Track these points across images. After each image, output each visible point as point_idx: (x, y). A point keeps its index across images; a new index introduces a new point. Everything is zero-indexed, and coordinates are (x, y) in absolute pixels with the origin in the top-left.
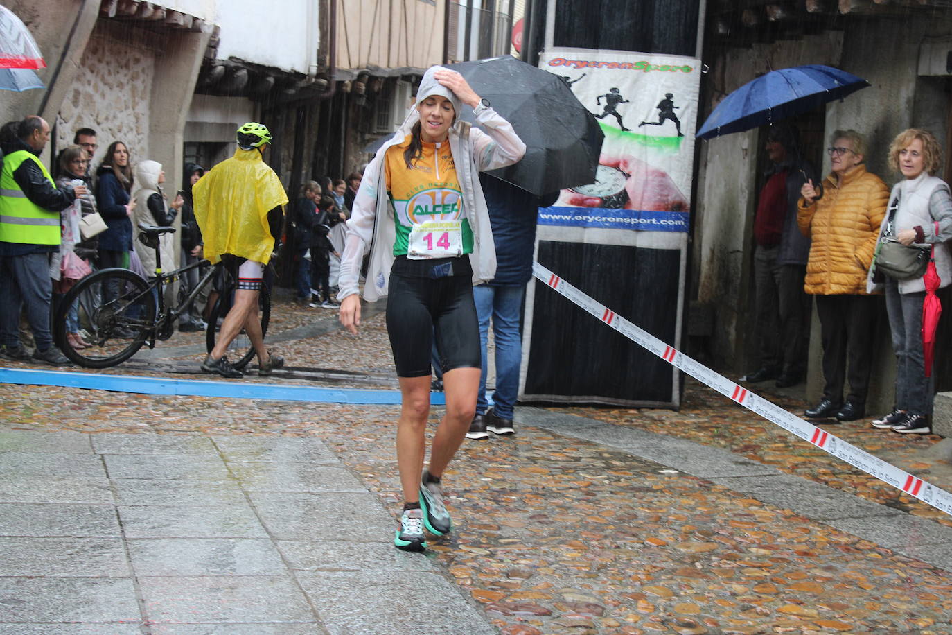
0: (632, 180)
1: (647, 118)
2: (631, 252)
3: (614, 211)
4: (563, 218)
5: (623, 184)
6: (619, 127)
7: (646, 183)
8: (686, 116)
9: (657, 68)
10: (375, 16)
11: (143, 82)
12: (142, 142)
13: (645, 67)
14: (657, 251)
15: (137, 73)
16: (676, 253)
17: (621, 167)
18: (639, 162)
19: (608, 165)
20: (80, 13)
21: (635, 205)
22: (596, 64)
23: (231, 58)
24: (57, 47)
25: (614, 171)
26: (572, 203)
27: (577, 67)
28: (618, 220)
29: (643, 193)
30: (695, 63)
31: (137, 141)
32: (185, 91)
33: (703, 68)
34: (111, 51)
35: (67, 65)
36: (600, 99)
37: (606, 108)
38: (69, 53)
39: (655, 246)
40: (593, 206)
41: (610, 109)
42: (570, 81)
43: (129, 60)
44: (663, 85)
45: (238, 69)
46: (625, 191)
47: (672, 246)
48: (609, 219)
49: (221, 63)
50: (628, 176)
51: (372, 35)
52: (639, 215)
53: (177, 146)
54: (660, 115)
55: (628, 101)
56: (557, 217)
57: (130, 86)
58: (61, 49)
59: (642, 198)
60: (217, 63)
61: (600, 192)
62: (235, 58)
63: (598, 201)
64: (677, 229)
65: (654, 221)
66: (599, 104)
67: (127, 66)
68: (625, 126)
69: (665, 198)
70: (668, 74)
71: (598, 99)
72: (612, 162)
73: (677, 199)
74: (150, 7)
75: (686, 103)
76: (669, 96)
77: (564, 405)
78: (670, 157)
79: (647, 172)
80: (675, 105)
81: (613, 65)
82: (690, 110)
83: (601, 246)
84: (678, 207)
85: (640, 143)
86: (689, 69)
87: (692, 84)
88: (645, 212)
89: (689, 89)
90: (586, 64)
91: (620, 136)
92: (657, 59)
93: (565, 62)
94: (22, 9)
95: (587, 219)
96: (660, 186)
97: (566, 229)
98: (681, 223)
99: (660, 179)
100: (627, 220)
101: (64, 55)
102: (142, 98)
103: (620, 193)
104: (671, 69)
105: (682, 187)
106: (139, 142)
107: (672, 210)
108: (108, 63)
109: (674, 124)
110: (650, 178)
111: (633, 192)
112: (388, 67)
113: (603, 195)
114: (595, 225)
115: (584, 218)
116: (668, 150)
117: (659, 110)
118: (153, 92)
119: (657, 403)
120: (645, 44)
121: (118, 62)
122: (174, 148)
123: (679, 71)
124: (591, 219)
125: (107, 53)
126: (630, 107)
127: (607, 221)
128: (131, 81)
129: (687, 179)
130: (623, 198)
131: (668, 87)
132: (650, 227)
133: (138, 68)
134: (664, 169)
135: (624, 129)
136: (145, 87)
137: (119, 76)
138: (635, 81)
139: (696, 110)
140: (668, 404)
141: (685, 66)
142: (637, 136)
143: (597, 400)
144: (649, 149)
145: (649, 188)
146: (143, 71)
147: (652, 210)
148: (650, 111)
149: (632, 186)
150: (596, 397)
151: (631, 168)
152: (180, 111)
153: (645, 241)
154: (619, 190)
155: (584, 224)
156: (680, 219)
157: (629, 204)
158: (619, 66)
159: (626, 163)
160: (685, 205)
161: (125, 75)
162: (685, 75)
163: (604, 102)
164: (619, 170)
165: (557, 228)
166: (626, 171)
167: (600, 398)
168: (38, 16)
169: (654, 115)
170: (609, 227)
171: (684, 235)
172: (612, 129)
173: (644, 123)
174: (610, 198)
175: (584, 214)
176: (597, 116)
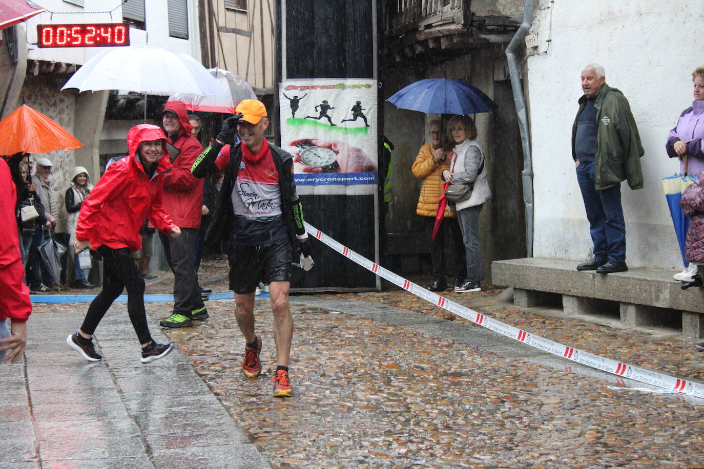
0: (340, 155)
1: (346, 117)
2: (344, 198)
3: (331, 174)
4: (301, 181)
5: (335, 158)
6: (329, 124)
7: (349, 156)
8: (370, 114)
9: (350, 87)
10: (250, 51)
11: (68, 114)
12: (70, 156)
13: (343, 87)
14: (359, 196)
15: (63, 109)
16: (371, 197)
17: (333, 147)
18: (343, 144)
19: (324, 147)
21: (343, 170)
22: (313, 87)
23: (130, 93)
25: (329, 150)
27: (302, 90)
28: (333, 179)
29: (347, 162)
30: (373, 82)
31: (66, 156)
32: (98, 119)
33: (378, 85)
34: (42, 96)
35: (7, 109)
36: (317, 108)
37: (321, 113)
38: (8, 101)
39: (357, 193)
40: (318, 172)
41: (323, 114)
42: (298, 98)
43: (55, 101)
44: (354, 97)
45: (138, 100)
46: (336, 162)
47: (368, 193)
48: (328, 179)
49: (123, 97)
50: (337, 153)
51: (248, 65)
52: (346, 175)
53: (94, 157)
54: (353, 114)
55: (333, 108)
57: (57, 119)
59: (347, 164)
60: (119, 98)
61: (321, 163)
62: (134, 92)
63: (320, 169)
64: (370, 182)
65: (355, 178)
66: (317, 111)
67: (55, 105)
68: (333, 123)
69: (361, 164)
70: (356, 90)
71: (316, 108)
72: (327, 145)
73: (369, 164)
74: (64, 66)
75: (370, 106)
76: (358, 103)
77: (311, 294)
78: (362, 139)
79: (348, 149)
80: (362, 108)
81: (323, 87)
82: (372, 110)
83: (324, 195)
84: (370, 169)
85: (343, 132)
86: (369, 86)
87: (372, 95)
88: (350, 173)
89: (371, 98)
90: (307, 88)
91: (330, 129)
92: (350, 82)
93: (295, 88)
95: (315, 180)
96: (356, 157)
98: (373, 178)
99: (357, 153)
100: (339, 179)
101: (5, 103)
102: (68, 126)
103: (334, 163)
104: (359, 87)
105: (371, 156)
106: (68, 156)
107: (366, 171)
108: (40, 104)
109: (362, 119)
110: (351, 153)
111: (341, 162)
112: (264, 87)
113: (323, 165)
114: (320, 183)
115: (313, 180)
116: (360, 135)
117: (353, 112)
118: (75, 121)
119: (367, 289)
120: (342, 73)
121: (47, 102)
122: (92, 158)
123: (363, 88)
124: (317, 180)
125: (39, 97)
126: (335, 111)
127: (327, 181)
128: (58, 116)
129: (374, 152)
130: (335, 166)
131: (358, 98)
132: (353, 183)
133: (64, 106)
134: (359, 147)
135: (332, 125)
136: (70, 118)
137: (49, 113)
138: (337, 96)
139: (377, 110)
140: (374, 288)
141: (367, 85)
142: (341, 128)
143: (330, 289)
144: (348, 135)
145: (351, 159)
146: (67, 107)
147: (354, 171)
148: (347, 113)
149: (340, 158)
150: (330, 288)
151: (339, 148)
152: (95, 133)
153: (351, 191)
154: (333, 161)
155: (313, 184)
156: (372, 177)
157: (339, 169)
158: (327, 87)
159: (335, 145)
160: (374, 168)
161: (54, 111)
162: (367, 90)
163: (319, 109)
164: (331, 149)
166: (336, 150)
167: (332, 288)
169: (350, 115)
170: (328, 184)
171: (376, 186)
172: (325, 125)
173: (344, 121)
174: (327, 167)
175: (313, 177)
176: (316, 118)
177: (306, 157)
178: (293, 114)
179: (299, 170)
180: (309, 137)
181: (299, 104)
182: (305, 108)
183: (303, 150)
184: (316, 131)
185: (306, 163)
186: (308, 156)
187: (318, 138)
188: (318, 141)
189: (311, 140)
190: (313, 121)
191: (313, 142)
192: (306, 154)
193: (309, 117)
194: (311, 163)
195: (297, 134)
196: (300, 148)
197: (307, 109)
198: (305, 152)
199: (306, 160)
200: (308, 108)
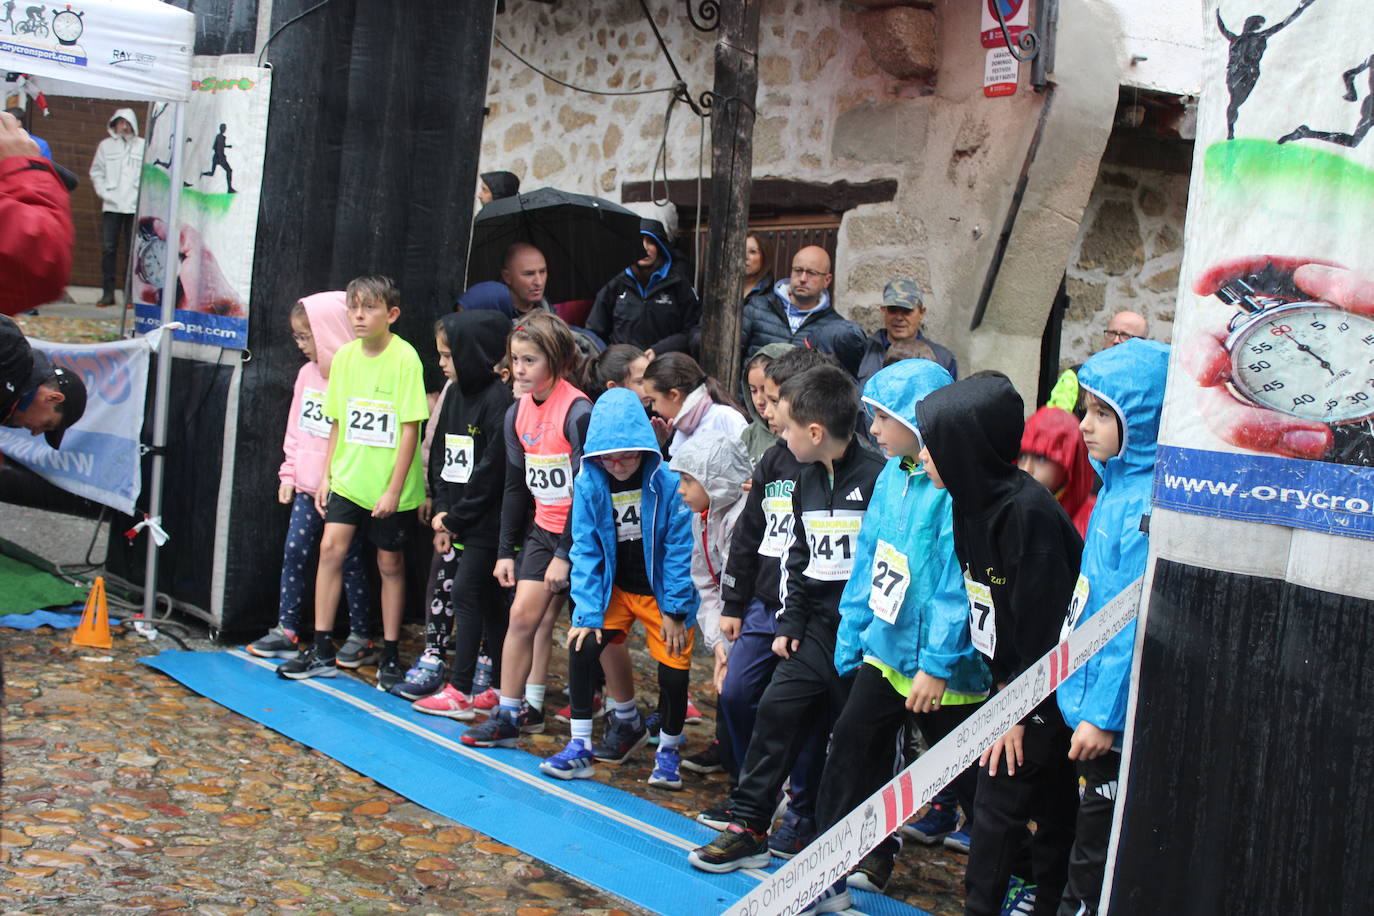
4: (1214, 491)
19: (1354, 309)
20: (1041, 123)
24: (1008, 184)
26: (1241, 438)
36: (1355, 80)
37: (1366, 105)
42: (1264, 27)
48: (1349, 505)
56: (1194, 485)
58: (1013, 188)
61: (1332, 404)
63: (1323, 437)
66: (1352, 96)
71: (1349, 77)
83: (1320, 594)
94: (970, 125)
95: (1294, 500)
97: (1221, 527)
101: (1018, 198)
113: (1338, 415)
114: (1316, 522)
115: (1285, 494)
124: (1302, 501)
127: (1341, 510)
155: (1285, 517)
163: (1364, 84)
165: (1195, 522)
168: (988, 134)
174: (1355, 429)
175: (1287, 481)
176: (1345, 140)
177: (1251, 358)
178: (1232, 114)
179: (1214, 431)
180: (1283, 247)
181: (1263, 64)
182: (1293, 80)
183: (1245, 321)
184: (1329, 216)
185: (1249, 398)
186: (1266, 356)
187: (1336, 257)
188: (1335, 273)
189: (1292, 266)
190: (1320, 155)
191: (1304, 276)
192: (1256, 342)
193: (1304, 132)
194: (1281, 398)
195: (1233, 230)
196: (1235, 307)
197: (1302, 87)
198: (1255, 328)
199: (1250, 375)
200: (1310, 79)
